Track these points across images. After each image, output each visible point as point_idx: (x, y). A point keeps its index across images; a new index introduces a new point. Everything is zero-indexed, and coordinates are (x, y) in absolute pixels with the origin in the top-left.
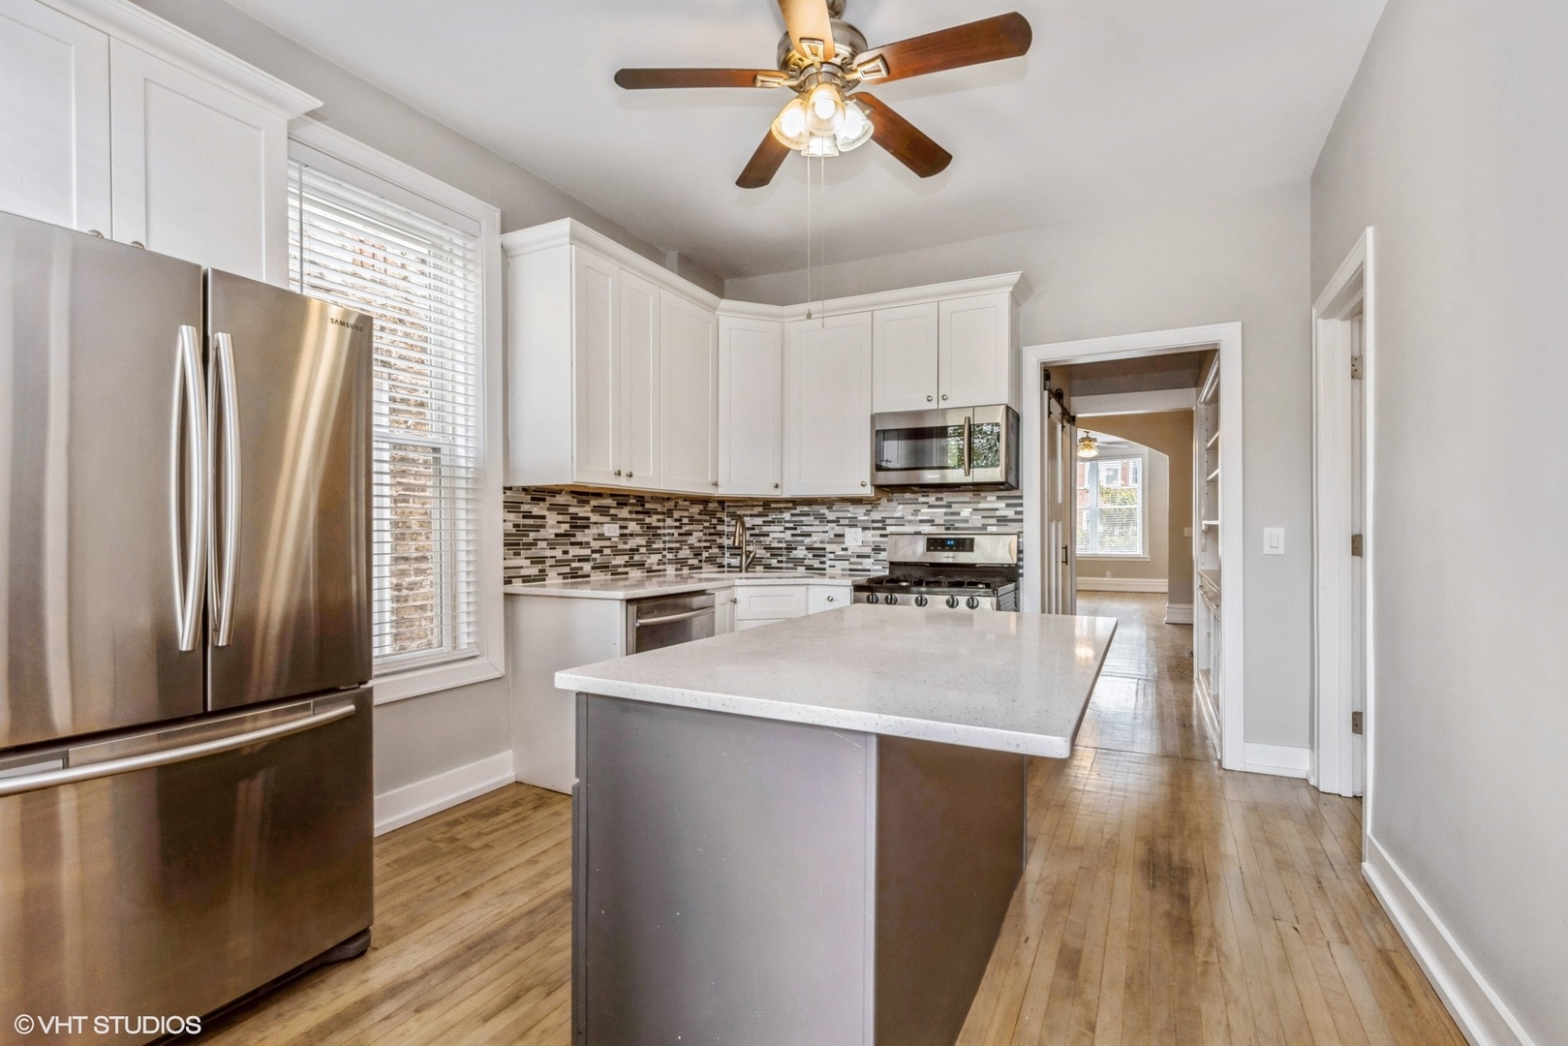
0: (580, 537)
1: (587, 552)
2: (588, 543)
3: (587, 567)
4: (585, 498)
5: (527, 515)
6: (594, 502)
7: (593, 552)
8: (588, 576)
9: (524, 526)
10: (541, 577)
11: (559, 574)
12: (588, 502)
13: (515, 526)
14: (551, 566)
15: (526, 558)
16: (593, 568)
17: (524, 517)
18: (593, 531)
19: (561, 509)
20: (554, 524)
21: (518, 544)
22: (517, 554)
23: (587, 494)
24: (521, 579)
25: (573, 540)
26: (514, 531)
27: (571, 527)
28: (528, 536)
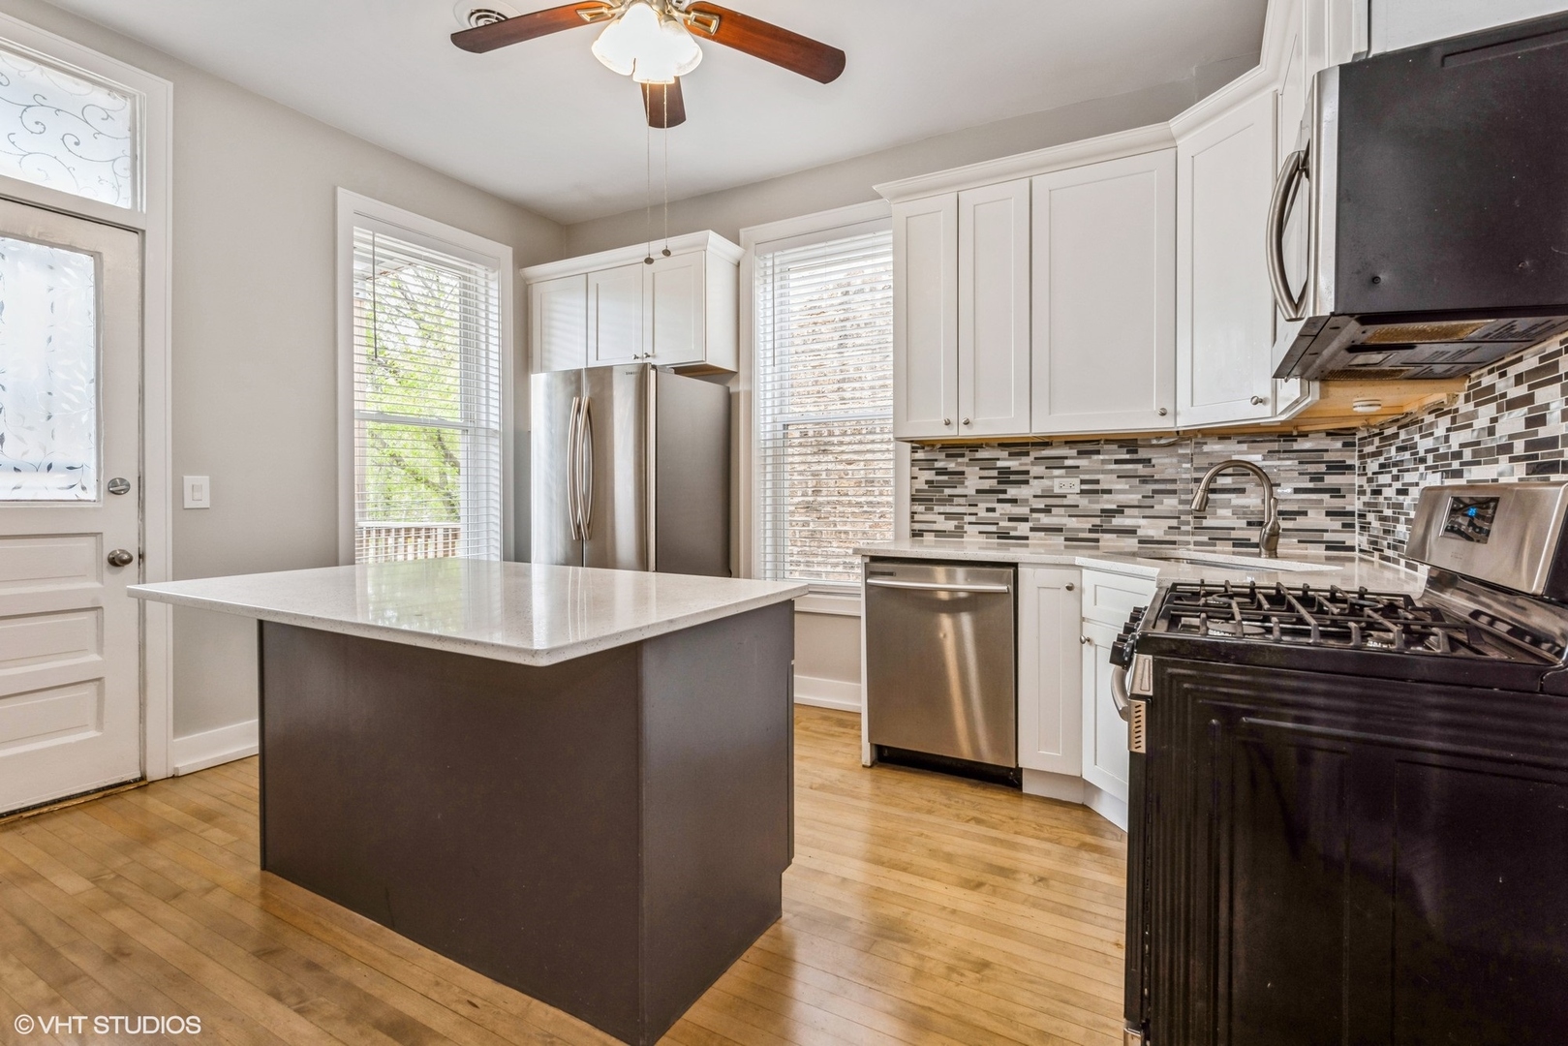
0: (1012, 492)
1: (1024, 511)
2: (1027, 500)
3: (1023, 528)
4: (1024, 449)
5: (941, 472)
6: (1034, 454)
7: (1033, 511)
8: (1027, 538)
9: (938, 482)
10: (959, 532)
11: (980, 533)
12: (1027, 454)
13: (927, 482)
14: (970, 523)
15: (939, 513)
16: (1032, 529)
17: (937, 474)
18: (1036, 487)
19: (987, 464)
20: (973, 481)
21: (932, 500)
22: (929, 509)
23: (1026, 444)
24: (933, 534)
25: (1001, 496)
26: (926, 487)
27: (999, 483)
28: (943, 492)
